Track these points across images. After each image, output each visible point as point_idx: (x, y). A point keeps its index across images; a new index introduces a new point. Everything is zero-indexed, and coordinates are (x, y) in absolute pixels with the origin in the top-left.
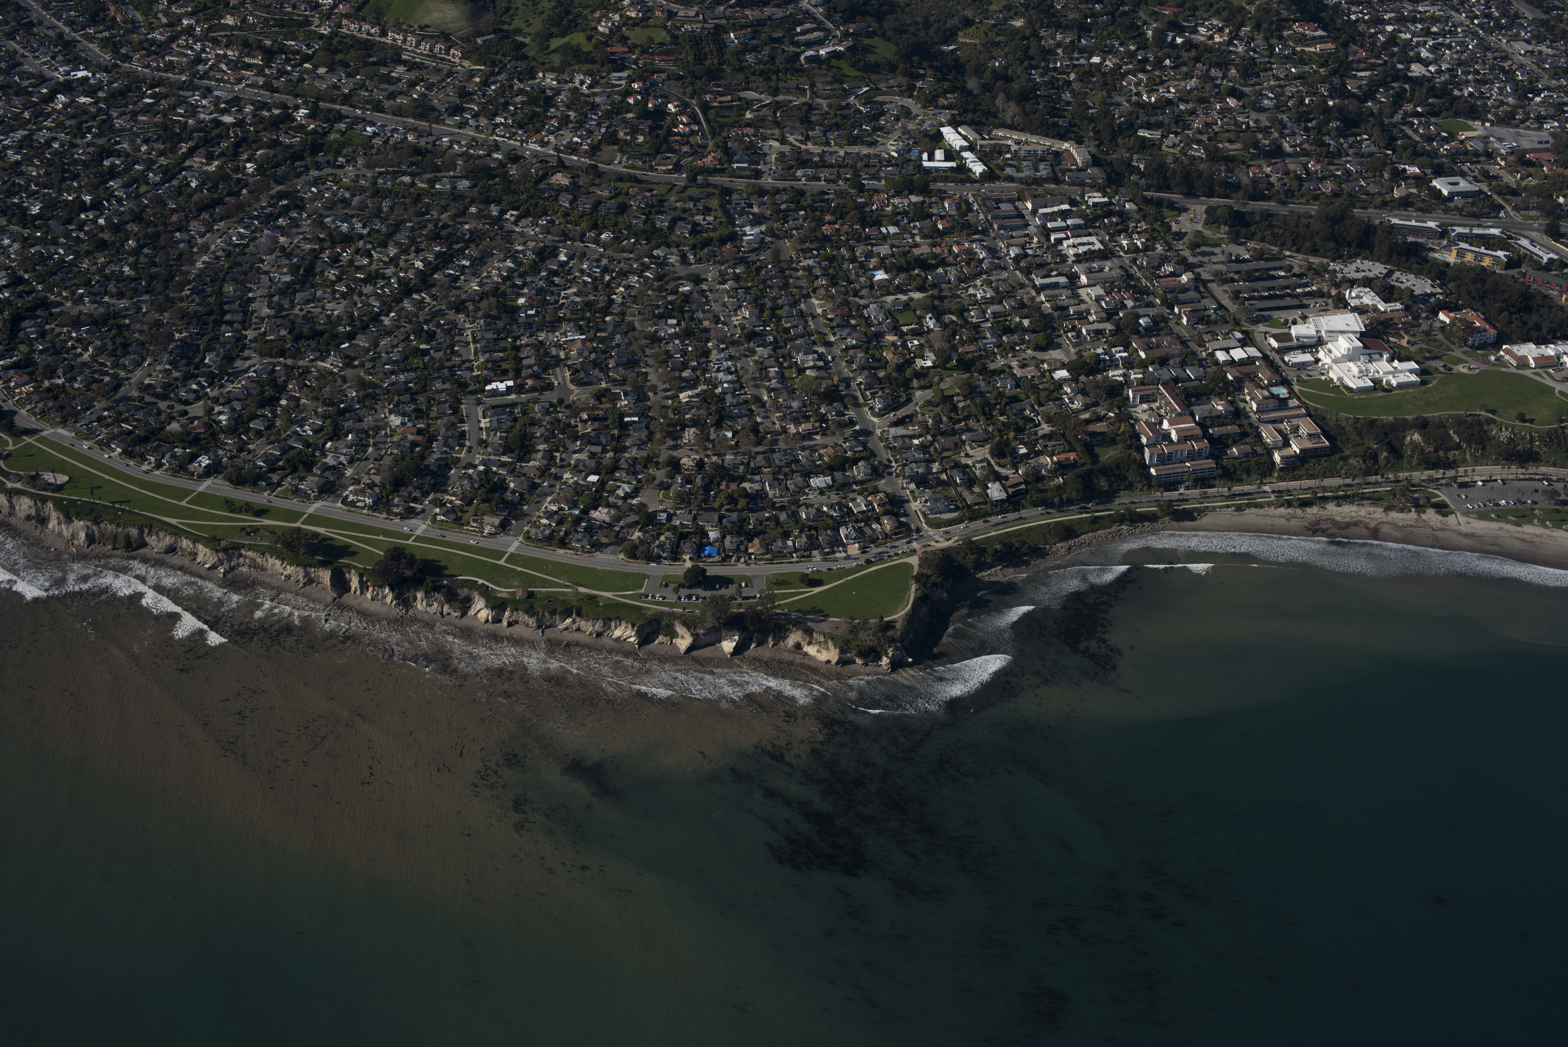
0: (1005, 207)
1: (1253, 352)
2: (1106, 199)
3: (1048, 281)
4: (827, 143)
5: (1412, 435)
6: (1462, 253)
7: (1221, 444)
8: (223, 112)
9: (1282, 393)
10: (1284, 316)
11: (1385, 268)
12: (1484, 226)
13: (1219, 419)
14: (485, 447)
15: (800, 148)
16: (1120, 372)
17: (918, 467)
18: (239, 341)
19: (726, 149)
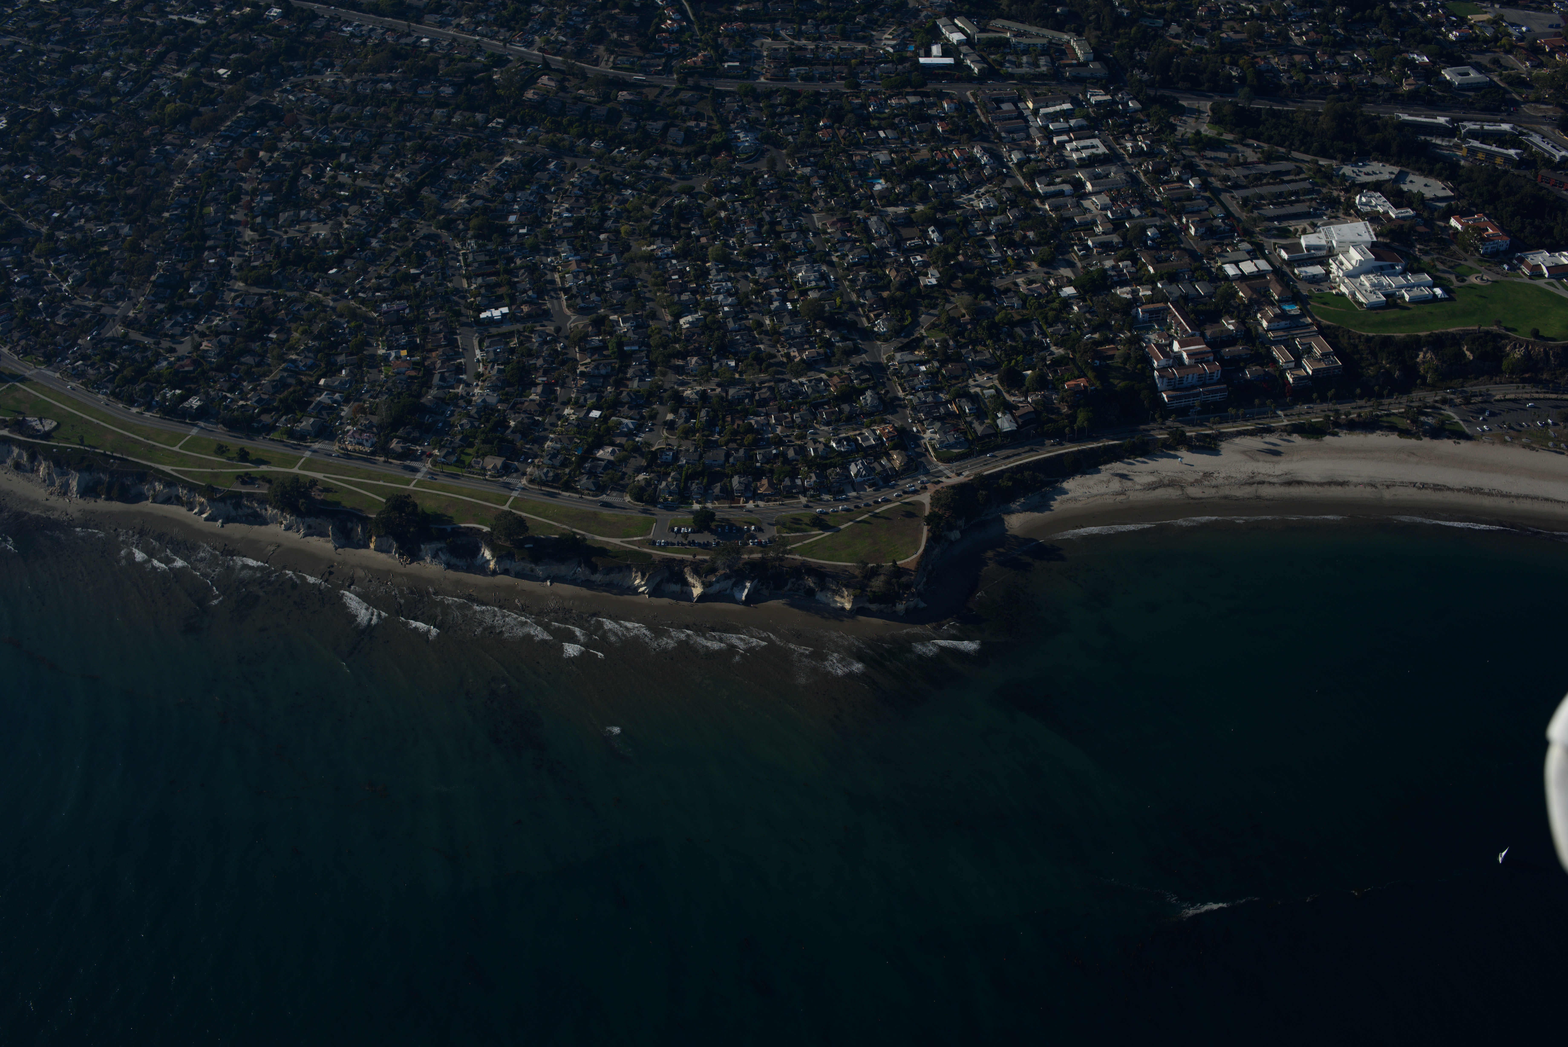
0: (1007, 107)
1: (1263, 265)
2: (1108, 97)
3: (1052, 188)
4: (820, 38)
5: (1425, 353)
6: (1473, 151)
7: (1232, 366)
8: (192, 12)
9: (1293, 309)
10: (1293, 225)
11: (1396, 170)
12: (1495, 122)
13: (1230, 340)
14: (483, 381)
15: (793, 44)
16: (1128, 289)
17: (926, 396)
18: (223, 268)
19: (716, 47)
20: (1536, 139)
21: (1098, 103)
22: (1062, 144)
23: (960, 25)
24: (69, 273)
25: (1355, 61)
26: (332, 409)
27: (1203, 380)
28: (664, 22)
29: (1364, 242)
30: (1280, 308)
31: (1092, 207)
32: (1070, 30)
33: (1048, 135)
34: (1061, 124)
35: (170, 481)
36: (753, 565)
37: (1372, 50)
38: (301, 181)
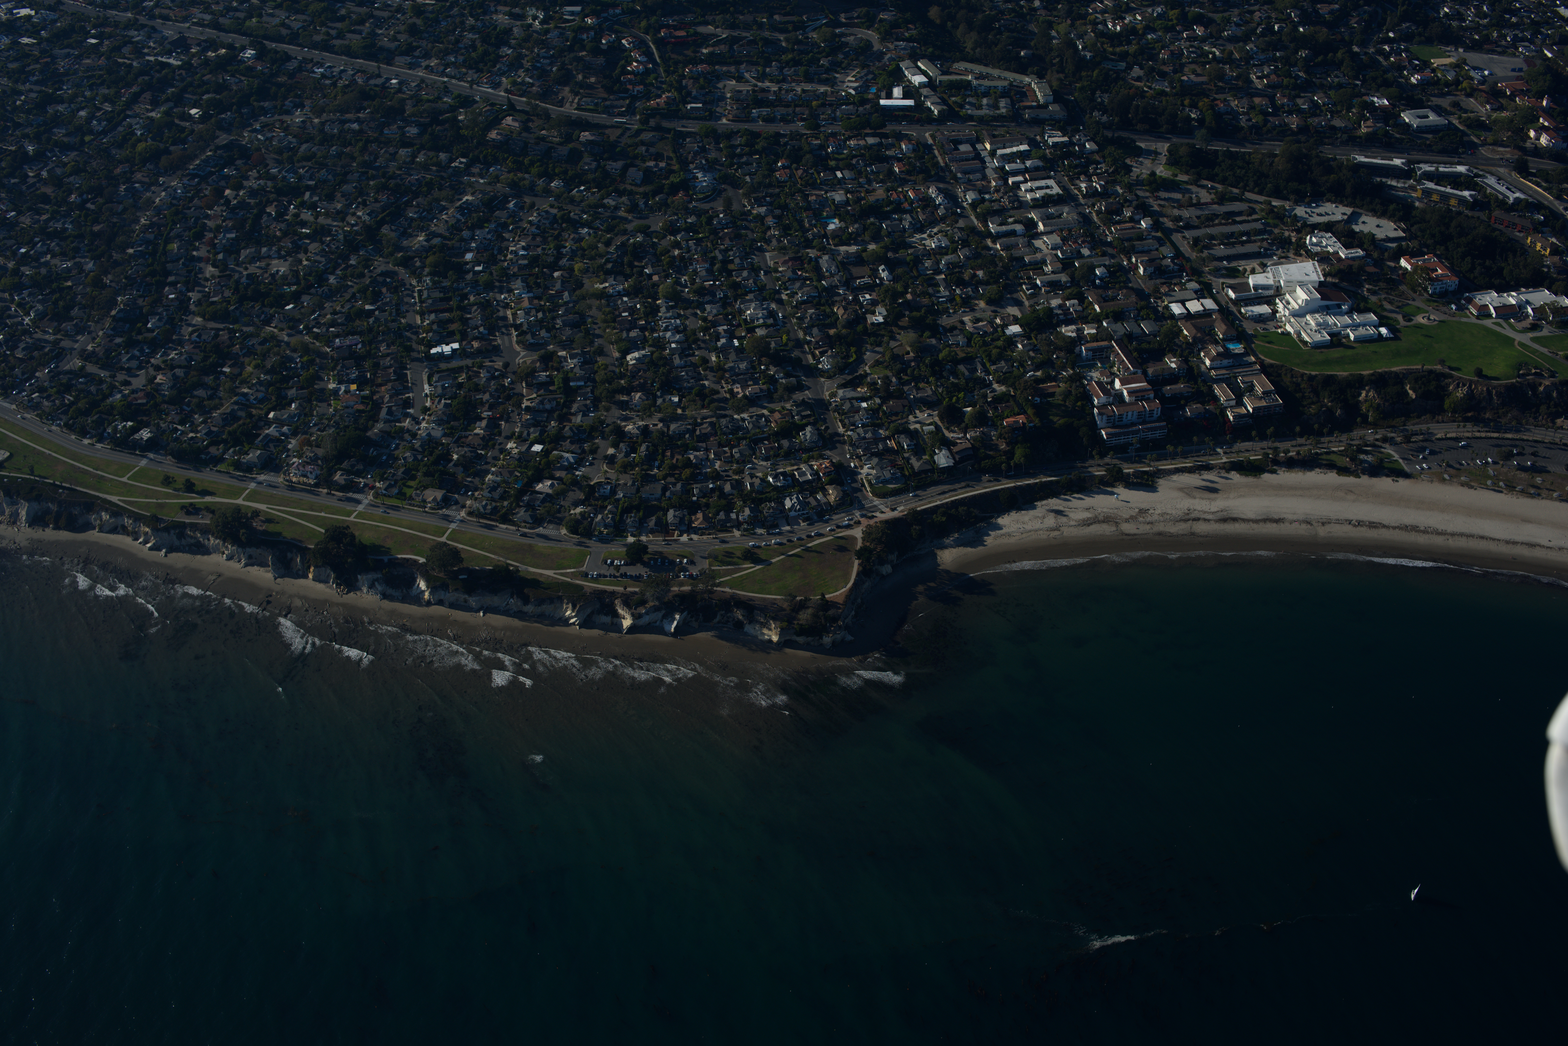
0: (964, 148)
1: (1209, 304)
2: (1066, 139)
3: (1004, 228)
4: (784, 80)
5: (1368, 392)
6: (1427, 193)
7: (1171, 405)
8: (169, 53)
9: (1237, 348)
10: (1242, 265)
11: (1349, 211)
12: (1452, 164)
13: (1173, 378)
14: (430, 415)
15: (756, 86)
16: (1074, 327)
17: (866, 432)
18: (183, 304)
19: (680, 88)
20: (1491, 181)
21: (1055, 145)
22: (1017, 185)
23: (923, 67)
24: (32, 308)
25: (1315, 104)
26: (279, 442)
27: (1143, 418)
28: (630, 64)
29: (1311, 282)
30: (1224, 347)
31: (1043, 247)
32: (1033, 73)
33: (1004, 175)
34: (1017, 165)
35: (116, 511)
36: (683, 598)
37: (1332, 93)
38: (265, 218)
